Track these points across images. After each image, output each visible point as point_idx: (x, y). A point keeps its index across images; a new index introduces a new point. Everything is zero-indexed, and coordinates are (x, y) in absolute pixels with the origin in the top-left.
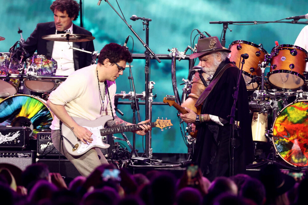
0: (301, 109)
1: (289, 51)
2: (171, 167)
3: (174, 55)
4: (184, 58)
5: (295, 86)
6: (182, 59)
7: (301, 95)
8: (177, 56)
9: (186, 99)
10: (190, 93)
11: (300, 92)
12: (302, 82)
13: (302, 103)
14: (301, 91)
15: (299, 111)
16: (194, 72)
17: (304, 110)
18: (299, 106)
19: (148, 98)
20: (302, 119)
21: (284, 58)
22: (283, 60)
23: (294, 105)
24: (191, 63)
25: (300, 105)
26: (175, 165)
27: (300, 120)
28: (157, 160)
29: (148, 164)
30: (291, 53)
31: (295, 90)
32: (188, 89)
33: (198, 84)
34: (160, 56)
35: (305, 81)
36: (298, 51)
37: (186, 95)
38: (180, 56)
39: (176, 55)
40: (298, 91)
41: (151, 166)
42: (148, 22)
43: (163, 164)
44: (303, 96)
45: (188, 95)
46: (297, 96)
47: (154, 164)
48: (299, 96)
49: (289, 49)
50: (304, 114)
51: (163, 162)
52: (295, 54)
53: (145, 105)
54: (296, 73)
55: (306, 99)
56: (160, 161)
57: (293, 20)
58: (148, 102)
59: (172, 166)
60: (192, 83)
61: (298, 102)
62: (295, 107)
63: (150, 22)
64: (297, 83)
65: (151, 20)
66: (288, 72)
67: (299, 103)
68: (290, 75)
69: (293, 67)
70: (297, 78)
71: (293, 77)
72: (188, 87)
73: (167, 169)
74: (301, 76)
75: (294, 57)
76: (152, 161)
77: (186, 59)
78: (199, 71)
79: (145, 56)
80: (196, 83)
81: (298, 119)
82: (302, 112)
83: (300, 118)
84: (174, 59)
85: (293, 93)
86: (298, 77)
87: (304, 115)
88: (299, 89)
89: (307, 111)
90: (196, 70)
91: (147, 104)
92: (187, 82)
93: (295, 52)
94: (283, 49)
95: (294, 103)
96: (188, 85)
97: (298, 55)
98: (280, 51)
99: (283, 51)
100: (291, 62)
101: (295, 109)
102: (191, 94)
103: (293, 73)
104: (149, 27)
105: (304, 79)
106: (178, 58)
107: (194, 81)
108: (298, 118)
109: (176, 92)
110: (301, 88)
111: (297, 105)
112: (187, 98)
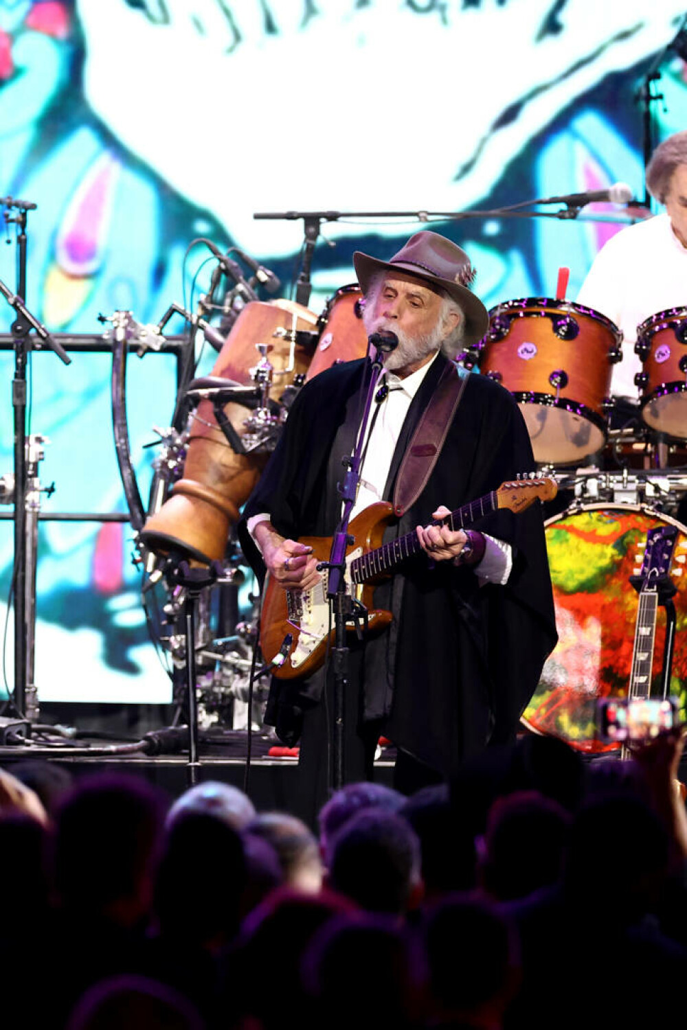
0: (591, 537)
1: (548, 323)
2: (110, 753)
3: (120, 336)
4: (157, 348)
5: (570, 453)
6: (150, 350)
7: (593, 486)
8: (132, 342)
9: (165, 500)
10: (179, 477)
11: (588, 477)
12: (596, 439)
13: (595, 515)
14: (593, 470)
15: (586, 547)
16: (197, 400)
17: (603, 540)
18: (587, 529)
19: (24, 494)
20: (595, 577)
21: (530, 346)
22: (526, 356)
23: (567, 523)
24: (185, 365)
25: (588, 523)
26: (122, 747)
27: (589, 581)
28: (58, 727)
29: (21, 743)
30: (556, 329)
31: (569, 468)
32: (172, 464)
33: (208, 446)
34: (69, 341)
35: (606, 435)
36: (582, 323)
37: (166, 485)
38: (143, 341)
39: (129, 335)
40: (580, 471)
41: (34, 748)
42: (24, 215)
43: (80, 742)
44: (601, 491)
45: (172, 487)
46: (578, 489)
47: (47, 743)
48: (585, 490)
49: (547, 315)
50: (602, 556)
51: (78, 736)
52: (571, 334)
53: (11, 524)
54: (575, 406)
55: (611, 500)
56: (69, 731)
57: (563, 206)
58: (25, 513)
59: (113, 748)
60: (188, 441)
61: (580, 512)
62: (571, 529)
63: (30, 213)
64: (579, 440)
65: (33, 207)
66: (545, 402)
67: (584, 518)
68: (552, 410)
69: (563, 384)
70: (577, 422)
71: (564, 419)
72: (172, 456)
73: (92, 760)
74: (595, 418)
75: (567, 346)
76: (39, 731)
77: (165, 349)
78: (212, 397)
79: (11, 340)
80: (201, 441)
81: (582, 577)
82: (598, 548)
83: (589, 572)
84: (119, 352)
85: (564, 481)
86: (582, 419)
87: (605, 562)
88: (584, 463)
89: (615, 547)
90: (203, 392)
91: (20, 519)
92: (170, 438)
93: (570, 325)
94: (527, 315)
95: (566, 516)
96: (171, 447)
97: (580, 336)
98: (515, 323)
99: (527, 321)
100: (557, 364)
101: (572, 538)
102: (185, 482)
103: (562, 404)
104: (27, 230)
105: (602, 426)
106: (135, 349)
107: (197, 433)
108: (582, 571)
109: (127, 472)
110: (594, 459)
111: (579, 522)
112: (168, 496)
